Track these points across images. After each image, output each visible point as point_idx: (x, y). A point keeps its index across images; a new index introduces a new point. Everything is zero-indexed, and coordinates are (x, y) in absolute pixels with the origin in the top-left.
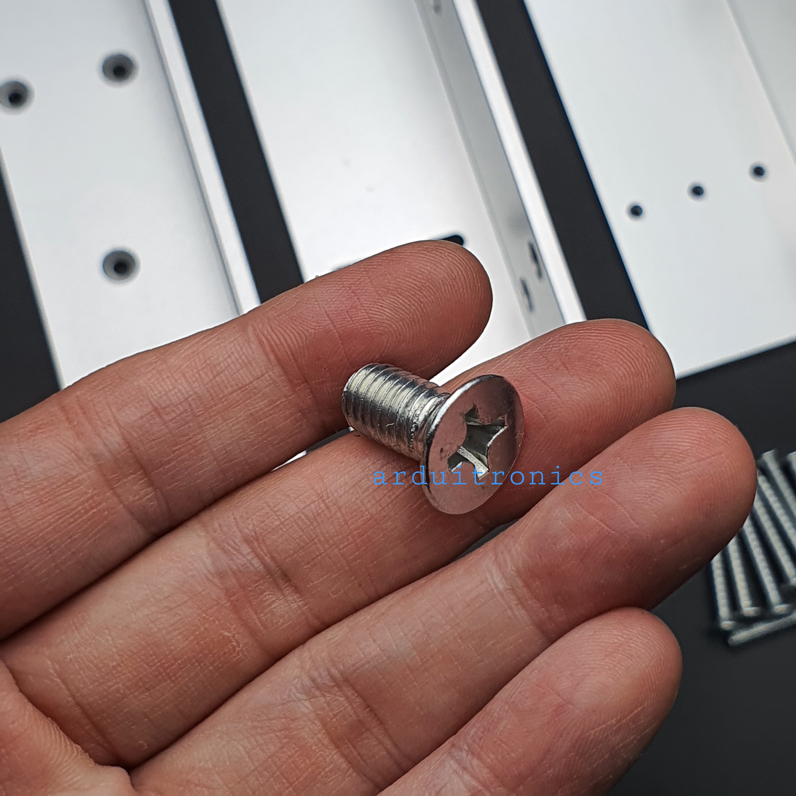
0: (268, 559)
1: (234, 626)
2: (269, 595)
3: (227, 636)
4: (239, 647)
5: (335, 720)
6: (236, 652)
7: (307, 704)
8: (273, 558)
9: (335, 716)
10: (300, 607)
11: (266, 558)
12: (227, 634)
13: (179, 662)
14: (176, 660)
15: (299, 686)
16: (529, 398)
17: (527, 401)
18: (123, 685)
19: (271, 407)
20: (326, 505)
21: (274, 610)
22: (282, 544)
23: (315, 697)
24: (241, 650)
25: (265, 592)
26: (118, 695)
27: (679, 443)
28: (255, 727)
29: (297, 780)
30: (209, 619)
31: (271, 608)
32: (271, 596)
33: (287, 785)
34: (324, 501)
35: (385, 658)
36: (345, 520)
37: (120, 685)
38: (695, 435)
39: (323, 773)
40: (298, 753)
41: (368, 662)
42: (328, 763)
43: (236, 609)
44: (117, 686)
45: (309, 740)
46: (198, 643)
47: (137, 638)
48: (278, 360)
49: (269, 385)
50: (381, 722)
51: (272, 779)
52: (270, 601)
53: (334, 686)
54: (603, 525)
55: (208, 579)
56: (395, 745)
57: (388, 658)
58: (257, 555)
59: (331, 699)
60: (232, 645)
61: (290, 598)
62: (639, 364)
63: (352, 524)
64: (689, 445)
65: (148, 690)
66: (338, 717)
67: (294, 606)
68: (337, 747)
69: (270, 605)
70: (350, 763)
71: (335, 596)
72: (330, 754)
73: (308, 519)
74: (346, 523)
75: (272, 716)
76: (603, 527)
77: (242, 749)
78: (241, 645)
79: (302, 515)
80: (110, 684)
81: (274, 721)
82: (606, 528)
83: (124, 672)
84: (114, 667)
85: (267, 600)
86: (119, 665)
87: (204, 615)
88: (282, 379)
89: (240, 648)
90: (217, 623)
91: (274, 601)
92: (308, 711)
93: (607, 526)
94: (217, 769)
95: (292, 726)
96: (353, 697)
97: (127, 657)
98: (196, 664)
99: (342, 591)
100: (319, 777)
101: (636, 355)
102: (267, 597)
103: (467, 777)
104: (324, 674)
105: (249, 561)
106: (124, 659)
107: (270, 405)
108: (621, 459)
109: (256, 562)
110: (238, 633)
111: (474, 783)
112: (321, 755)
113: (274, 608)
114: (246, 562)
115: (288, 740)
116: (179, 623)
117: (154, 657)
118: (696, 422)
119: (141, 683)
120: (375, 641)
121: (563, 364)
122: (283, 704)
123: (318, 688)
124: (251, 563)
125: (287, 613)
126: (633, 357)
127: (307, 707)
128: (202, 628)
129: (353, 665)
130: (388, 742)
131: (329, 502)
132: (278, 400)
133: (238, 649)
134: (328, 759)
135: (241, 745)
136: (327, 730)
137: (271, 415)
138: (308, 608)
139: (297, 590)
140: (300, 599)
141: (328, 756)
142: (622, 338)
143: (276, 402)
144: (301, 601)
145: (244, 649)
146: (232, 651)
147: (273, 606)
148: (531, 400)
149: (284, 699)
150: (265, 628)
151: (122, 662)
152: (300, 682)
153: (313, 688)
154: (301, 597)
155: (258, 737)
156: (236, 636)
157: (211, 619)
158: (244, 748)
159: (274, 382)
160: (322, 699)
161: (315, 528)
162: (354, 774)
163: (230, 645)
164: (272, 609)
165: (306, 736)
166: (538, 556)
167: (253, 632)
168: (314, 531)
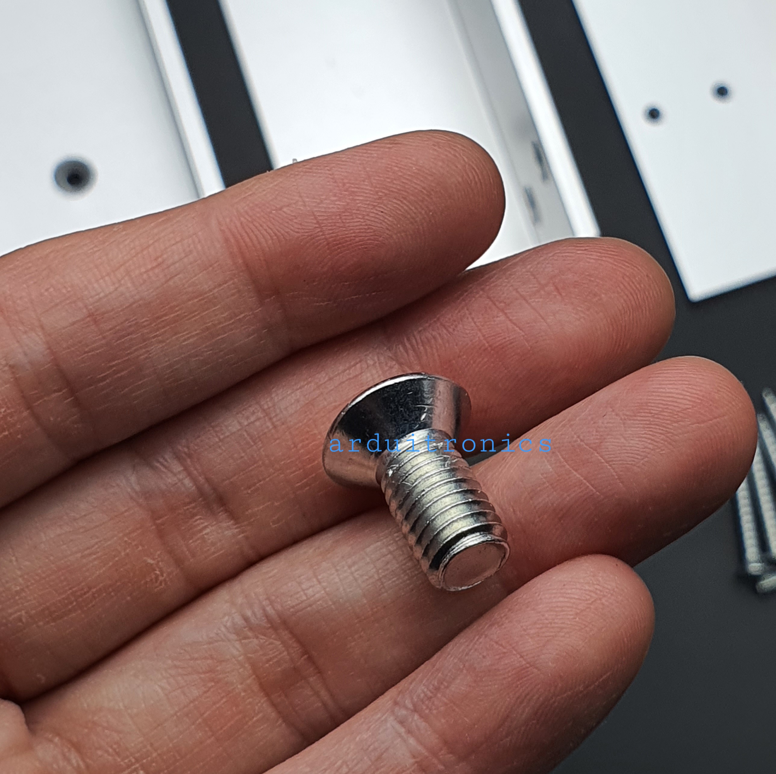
0: (201, 479)
1: (159, 552)
2: (200, 519)
3: (150, 563)
4: (163, 576)
5: (267, 665)
6: (159, 582)
7: (237, 645)
8: (207, 480)
9: (268, 661)
10: (234, 536)
11: (200, 478)
12: (150, 561)
13: (94, 590)
14: (90, 588)
15: (229, 624)
16: (515, 324)
17: (513, 328)
18: (26, 613)
19: (233, 321)
20: (273, 424)
21: (205, 536)
22: (220, 464)
23: (246, 638)
24: (165, 580)
25: (196, 515)
26: (20, 624)
27: (678, 401)
28: (176, 667)
29: (221, 728)
30: (131, 543)
31: (201, 534)
32: (202, 521)
33: (210, 734)
34: (270, 419)
35: (330, 603)
36: (294, 443)
37: (23, 612)
38: (698, 392)
39: (250, 723)
40: (224, 700)
41: (310, 605)
42: (256, 712)
43: (161, 534)
44: (19, 613)
45: (237, 686)
46: (117, 570)
47: (47, 560)
48: (247, 265)
49: (233, 295)
50: (320, 672)
51: (193, 727)
52: (202, 526)
53: (268, 629)
54: (588, 484)
55: (132, 498)
56: (332, 696)
57: (334, 603)
58: (189, 474)
59: (265, 642)
60: (156, 574)
61: (224, 525)
62: (641, 297)
63: (303, 447)
64: (691, 403)
65: (54, 620)
66: (271, 663)
67: (228, 533)
68: (267, 695)
69: (201, 531)
70: (279, 712)
71: (274, 526)
72: (260, 702)
73: (251, 438)
74: (295, 446)
75: (196, 656)
76: (588, 486)
77: (160, 691)
78: (165, 575)
79: (245, 433)
80: (10, 611)
81: (199, 662)
82: (591, 487)
83: (29, 598)
84: (17, 593)
85: (198, 525)
86: (22, 590)
87: (126, 539)
88: (249, 289)
89: (163, 578)
90: (140, 548)
91: (206, 527)
92: (238, 653)
93: (592, 485)
94: (129, 711)
95: (219, 668)
96: (291, 642)
97: (33, 581)
98: (113, 594)
99: (284, 521)
100: (246, 727)
101: (638, 286)
102: (198, 522)
103: (412, 741)
104: (259, 613)
105: (180, 480)
106: (29, 584)
107: (231, 318)
108: (613, 411)
109: (187, 482)
110: (162, 561)
111: (420, 748)
112: (250, 703)
113: (206, 534)
114: (177, 481)
115: (213, 684)
116: (96, 546)
117: (65, 583)
118: (701, 377)
119: (47, 612)
120: (320, 582)
121: (557, 289)
122: (210, 643)
123: (251, 629)
124: (182, 483)
125: (220, 540)
126: (635, 288)
127: (237, 649)
128: (123, 554)
129: (293, 607)
130: (323, 693)
131: (277, 421)
132: (241, 313)
133: (161, 578)
134: (257, 708)
135: (159, 686)
136: (257, 676)
137: (232, 330)
138: (244, 536)
139: (233, 516)
140: (236, 526)
141: (257, 704)
142: (624, 265)
143: (239, 315)
144: (236, 528)
145: (167, 579)
146: (154, 580)
147: (204, 532)
148: (517, 327)
149: (211, 638)
150: (193, 556)
151: (28, 587)
152: (230, 620)
153: (245, 628)
154: (236, 524)
155: (180, 678)
156: (160, 563)
157: (133, 544)
158: (162, 688)
159: (239, 291)
160: (255, 641)
161: (259, 450)
162: (284, 725)
163: (152, 573)
164: (203, 535)
165: (235, 681)
166: (512, 510)
167: (179, 562)
168: (258, 453)
